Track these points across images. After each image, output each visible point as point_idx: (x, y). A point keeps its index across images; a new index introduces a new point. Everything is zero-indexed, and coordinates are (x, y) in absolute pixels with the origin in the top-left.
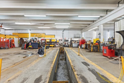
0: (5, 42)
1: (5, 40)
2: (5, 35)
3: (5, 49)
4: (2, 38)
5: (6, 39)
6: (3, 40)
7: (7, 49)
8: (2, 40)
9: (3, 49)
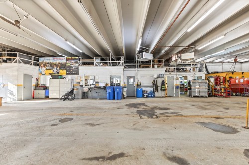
0: (242, 84)
1: (242, 81)
2: (243, 73)
3: (244, 96)
4: (237, 77)
5: (243, 79)
6: (239, 82)
7: (246, 96)
8: (237, 82)
9: (239, 95)
